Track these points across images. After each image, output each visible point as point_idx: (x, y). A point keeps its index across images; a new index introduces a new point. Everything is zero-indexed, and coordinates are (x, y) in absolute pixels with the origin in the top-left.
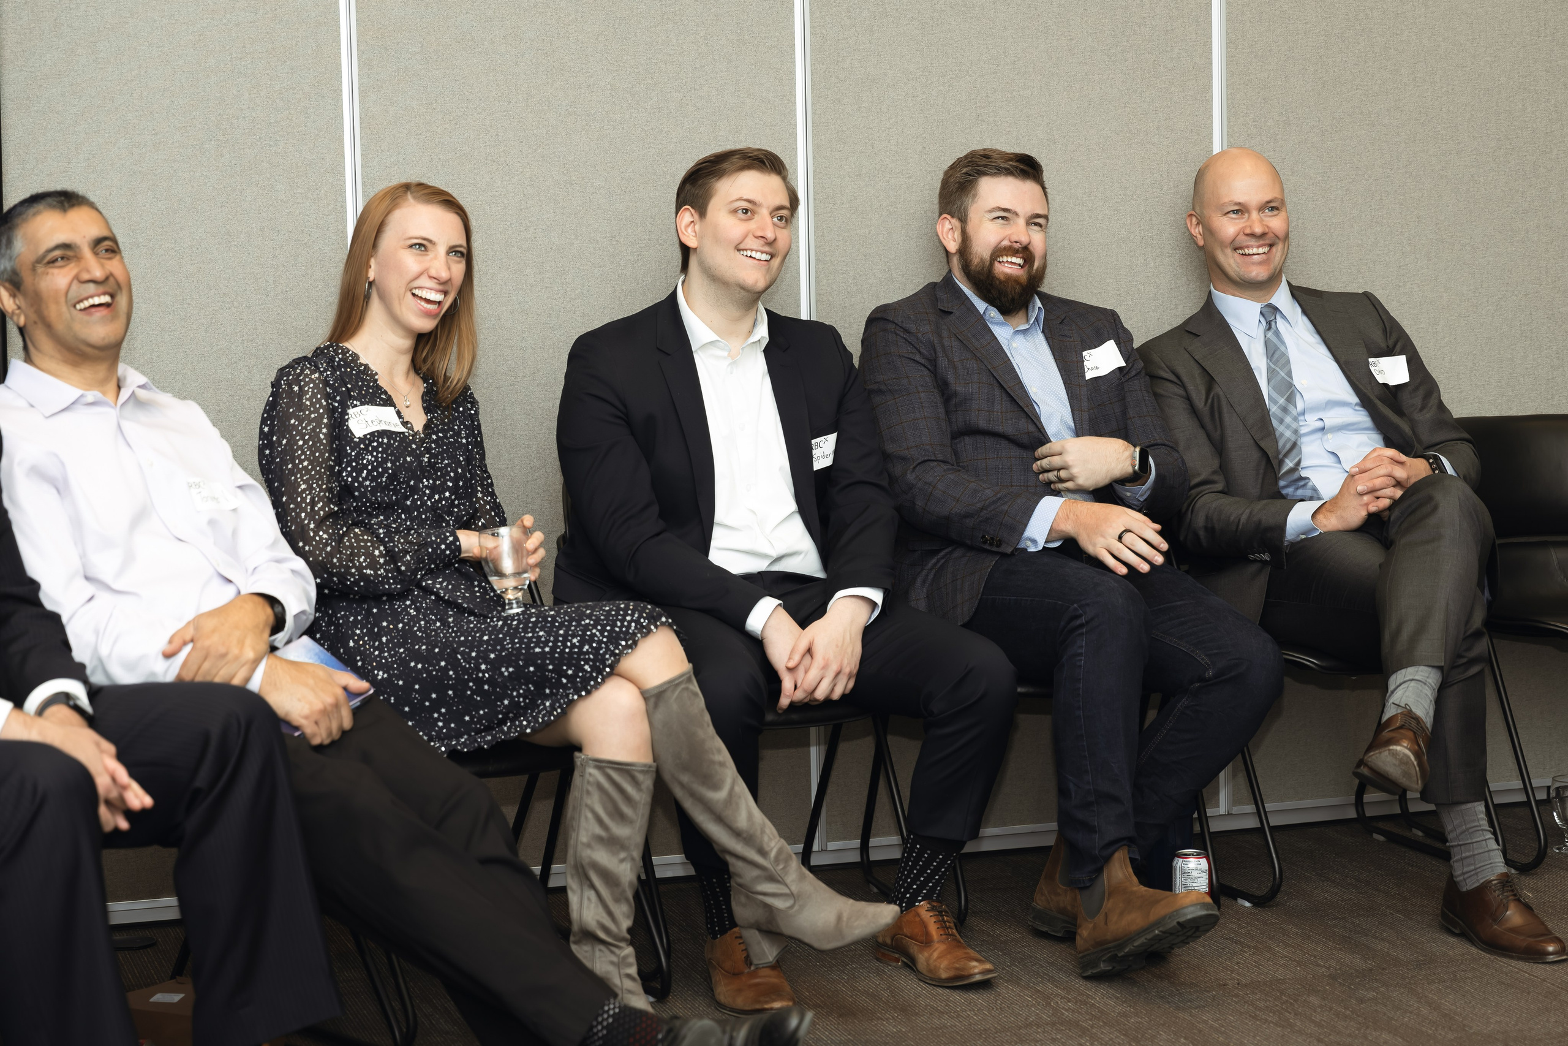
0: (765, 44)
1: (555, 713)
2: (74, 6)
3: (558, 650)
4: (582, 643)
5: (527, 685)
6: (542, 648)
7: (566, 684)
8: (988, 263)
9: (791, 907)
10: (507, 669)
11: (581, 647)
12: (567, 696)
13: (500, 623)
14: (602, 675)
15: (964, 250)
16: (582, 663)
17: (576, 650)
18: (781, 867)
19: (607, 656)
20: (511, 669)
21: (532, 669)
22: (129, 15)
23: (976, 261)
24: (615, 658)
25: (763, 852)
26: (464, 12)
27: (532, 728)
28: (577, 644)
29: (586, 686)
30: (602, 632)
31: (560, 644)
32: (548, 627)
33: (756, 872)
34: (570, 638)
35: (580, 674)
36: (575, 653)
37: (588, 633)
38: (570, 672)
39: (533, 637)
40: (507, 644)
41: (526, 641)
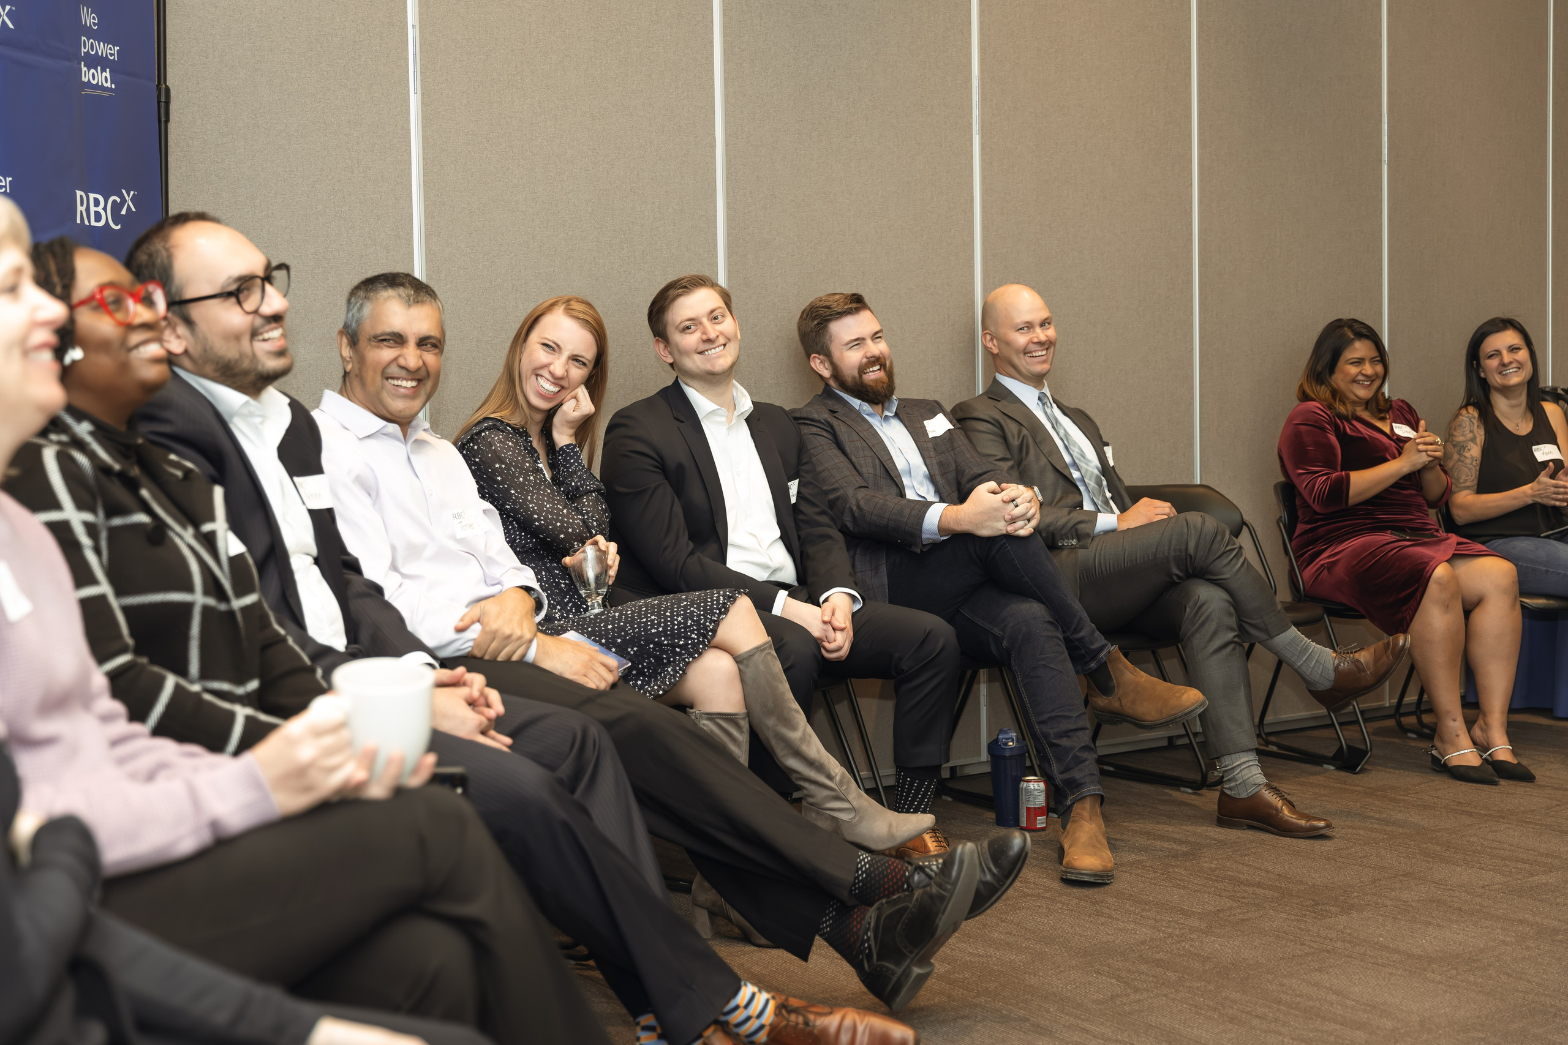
0: (697, 213)
1: (678, 675)
2: (220, 160)
3: (669, 628)
4: (685, 619)
5: (649, 659)
6: (657, 629)
7: (680, 652)
8: (858, 378)
9: (854, 818)
10: (632, 649)
11: (685, 623)
12: (684, 660)
13: (617, 614)
14: (707, 639)
15: (837, 374)
16: (689, 634)
17: (682, 626)
18: (844, 788)
19: (708, 624)
20: (635, 649)
21: (651, 646)
22: (260, 169)
23: (849, 380)
24: (714, 623)
25: (830, 777)
26: (498, 179)
27: (663, 690)
28: (682, 621)
29: (696, 651)
30: (698, 608)
31: (669, 623)
32: (656, 612)
33: (826, 793)
34: (676, 618)
35: (690, 642)
36: (682, 628)
37: (688, 611)
38: (681, 643)
39: (647, 621)
40: (629, 630)
41: (642, 625)
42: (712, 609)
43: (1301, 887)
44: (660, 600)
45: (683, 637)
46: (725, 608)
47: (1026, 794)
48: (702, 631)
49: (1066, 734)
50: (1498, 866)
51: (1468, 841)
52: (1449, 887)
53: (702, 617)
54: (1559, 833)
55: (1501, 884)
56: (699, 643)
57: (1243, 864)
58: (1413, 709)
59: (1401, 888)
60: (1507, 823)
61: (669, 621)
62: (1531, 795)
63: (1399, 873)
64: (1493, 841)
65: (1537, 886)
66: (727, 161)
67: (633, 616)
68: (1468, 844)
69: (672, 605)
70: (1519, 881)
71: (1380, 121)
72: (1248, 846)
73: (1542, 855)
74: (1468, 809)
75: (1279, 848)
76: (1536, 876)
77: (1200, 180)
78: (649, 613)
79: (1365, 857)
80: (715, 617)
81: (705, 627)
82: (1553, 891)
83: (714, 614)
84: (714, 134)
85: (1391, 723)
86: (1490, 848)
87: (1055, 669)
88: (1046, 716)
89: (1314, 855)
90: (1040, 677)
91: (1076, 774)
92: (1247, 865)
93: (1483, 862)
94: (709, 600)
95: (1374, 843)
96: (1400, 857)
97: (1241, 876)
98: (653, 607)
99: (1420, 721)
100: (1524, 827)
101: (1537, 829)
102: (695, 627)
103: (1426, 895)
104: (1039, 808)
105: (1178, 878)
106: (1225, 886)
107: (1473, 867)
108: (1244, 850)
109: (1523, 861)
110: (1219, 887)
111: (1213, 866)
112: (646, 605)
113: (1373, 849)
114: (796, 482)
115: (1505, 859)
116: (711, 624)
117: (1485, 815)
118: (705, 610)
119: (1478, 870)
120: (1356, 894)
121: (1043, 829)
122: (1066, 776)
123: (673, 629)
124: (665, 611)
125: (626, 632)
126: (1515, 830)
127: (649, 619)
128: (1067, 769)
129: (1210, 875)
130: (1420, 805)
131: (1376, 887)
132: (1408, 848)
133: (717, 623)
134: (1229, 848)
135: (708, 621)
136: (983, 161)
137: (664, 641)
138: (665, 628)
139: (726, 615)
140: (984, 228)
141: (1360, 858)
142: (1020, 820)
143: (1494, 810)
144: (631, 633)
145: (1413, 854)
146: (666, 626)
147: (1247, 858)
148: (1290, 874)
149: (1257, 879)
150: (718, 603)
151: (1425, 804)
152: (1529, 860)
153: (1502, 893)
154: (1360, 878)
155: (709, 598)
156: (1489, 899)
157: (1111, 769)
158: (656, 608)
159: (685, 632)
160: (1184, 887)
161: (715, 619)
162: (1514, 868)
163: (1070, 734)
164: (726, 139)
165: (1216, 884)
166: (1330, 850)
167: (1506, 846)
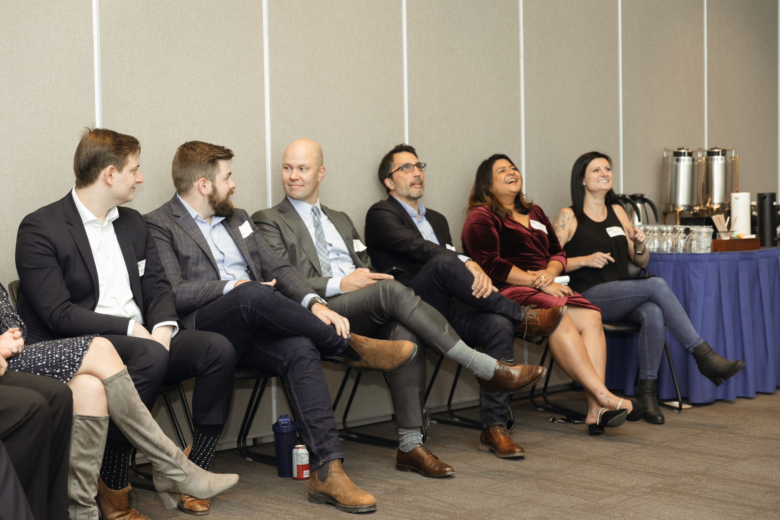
17: (58, 360)
33: (166, 464)
35: (64, 370)
36: (58, 362)
37: (63, 351)
38: (58, 371)
39: (35, 358)
40: (24, 364)
41: (32, 360)
42: (77, 348)
43: (463, 512)
44: (44, 344)
45: (59, 368)
46: (87, 346)
47: (296, 456)
48: (72, 363)
49: (321, 420)
50: (582, 493)
51: (567, 478)
52: (552, 508)
53: (71, 354)
54: (620, 471)
55: (583, 505)
56: (70, 371)
57: (429, 497)
58: (541, 392)
59: (523, 510)
60: (590, 465)
61: (50, 357)
62: (607, 446)
63: (523, 500)
64: (581, 477)
65: (603, 506)
66: (101, 51)
67: (26, 355)
68: (566, 479)
69: (53, 346)
70: (593, 503)
71: (518, 31)
72: (434, 485)
73: (608, 485)
74: (569, 456)
75: (452, 486)
76: (604, 499)
77: (409, 67)
78: (37, 353)
79: (503, 490)
80: (80, 353)
81: (74, 360)
82: (613, 509)
83: (79, 351)
84: (92, 33)
85: (528, 401)
86: (579, 481)
87: (315, 379)
88: (309, 409)
89: (473, 490)
90: (306, 384)
91: (326, 445)
92: (432, 498)
93: (574, 491)
94: (75, 343)
95: (510, 481)
96: (525, 489)
97: (427, 506)
98: (40, 348)
99: (546, 400)
100: (600, 467)
101: (608, 468)
102: (67, 361)
103: (537, 514)
104: (305, 465)
105: (388, 508)
106: (416, 513)
107: (567, 495)
108: (431, 488)
109: (597, 489)
110: (413, 513)
111: (410, 499)
112: (35, 348)
113: (509, 485)
114: (144, 262)
115: (587, 489)
116: (77, 358)
117: (578, 460)
118: (73, 349)
119: (570, 496)
120: (495, 515)
121: (308, 478)
122: (320, 447)
123: (52, 363)
124: (48, 351)
125: (21, 365)
126: (594, 469)
127: (37, 356)
128: (321, 443)
129: (408, 506)
130: (541, 455)
131: (508, 510)
132: (530, 483)
133: (81, 357)
134: (422, 487)
135: (76, 356)
136: (270, 53)
137: (47, 370)
138: (47, 362)
139: (87, 350)
140: (272, 96)
141: (501, 491)
142: (293, 473)
143: (583, 457)
144: (25, 365)
145: (533, 487)
146: (48, 361)
147: (432, 493)
148: (457, 503)
149: (436, 507)
150: (81, 344)
151: (543, 454)
152: (601, 489)
153: (583, 511)
154: (499, 504)
155: (75, 342)
156: (574, 515)
157: (355, 436)
158: (42, 349)
159: (61, 364)
160: (391, 515)
161: (80, 354)
162: (591, 494)
163: (323, 420)
164: (101, 36)
165: (411, 512)
166: (483, 486)
167: (588, 480)
